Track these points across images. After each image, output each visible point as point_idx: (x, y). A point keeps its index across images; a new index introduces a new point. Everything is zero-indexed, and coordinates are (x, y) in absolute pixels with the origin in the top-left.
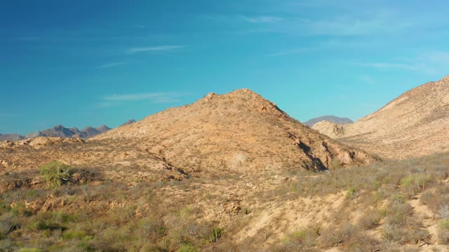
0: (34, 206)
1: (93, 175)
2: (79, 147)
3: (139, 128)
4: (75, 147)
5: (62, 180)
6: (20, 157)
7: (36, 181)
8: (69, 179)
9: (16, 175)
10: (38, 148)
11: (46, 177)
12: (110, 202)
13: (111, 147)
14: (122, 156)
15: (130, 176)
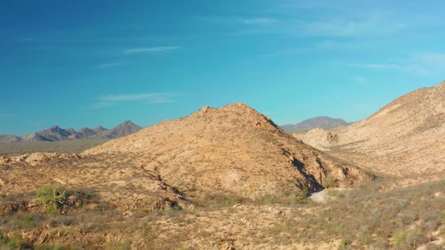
0: (30, 237)
1: (89, 197)
2: (75, 163)
3: (134, 141)
4: (70, 164)
5: (58, 203)
6: (17, 175)
7: (33, 204)
8: (65, 202)
9: (12, 199)
10: (34, 164)
11: (42, 199)
12: (106, 235)
13: (106, 163)
14: (118, 175)
15: (125, 198)
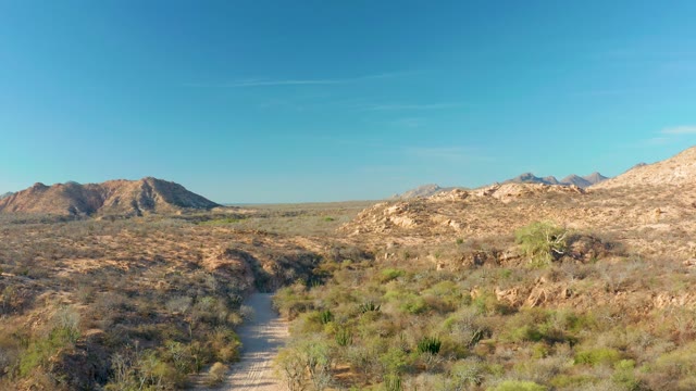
0: (511, 298)
1: (608, 246)
2: (575, 200)
3: (673, 168)
4: (568, 200)
5: (554, 253)
6: (479, 216)
7: (511, 255)
8: (567, 251)
9: (475, 244)
10: (507, 201)
11: (526, 247)
12: (654, 295)
13: (630, 200)
14: (653, 214)
15: (673, 249)
